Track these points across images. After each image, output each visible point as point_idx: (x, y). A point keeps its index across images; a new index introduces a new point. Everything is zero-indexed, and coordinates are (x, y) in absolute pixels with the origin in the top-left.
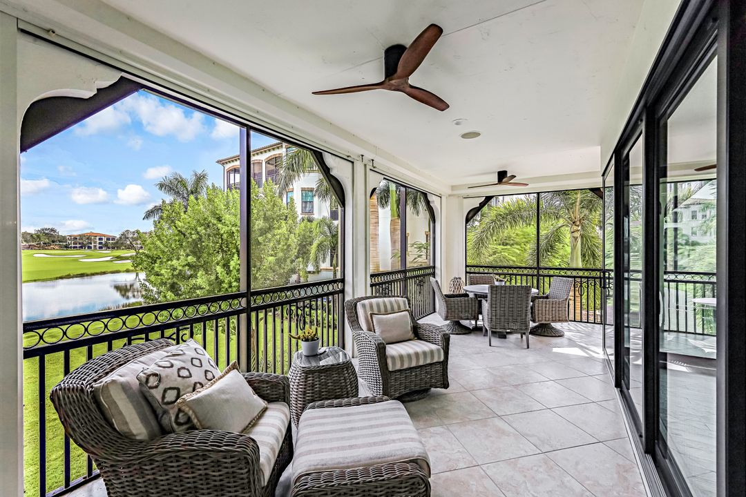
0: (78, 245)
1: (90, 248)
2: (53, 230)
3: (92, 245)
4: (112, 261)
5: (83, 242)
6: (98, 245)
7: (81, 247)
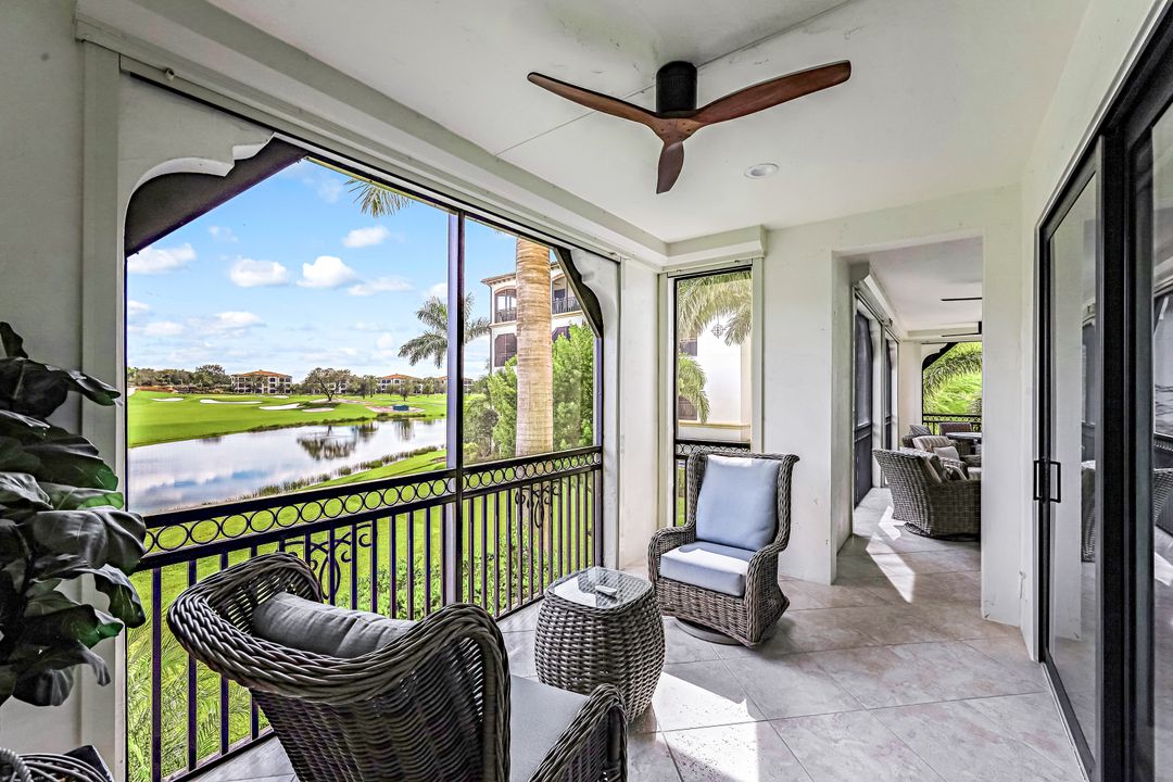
0: (245, 388)
1: (259, 391)
2: (217, 368)
3: (262, 389)
4: (300, 409)
5: (252, 384)
6: (269, 389)
7: (249, 391)
